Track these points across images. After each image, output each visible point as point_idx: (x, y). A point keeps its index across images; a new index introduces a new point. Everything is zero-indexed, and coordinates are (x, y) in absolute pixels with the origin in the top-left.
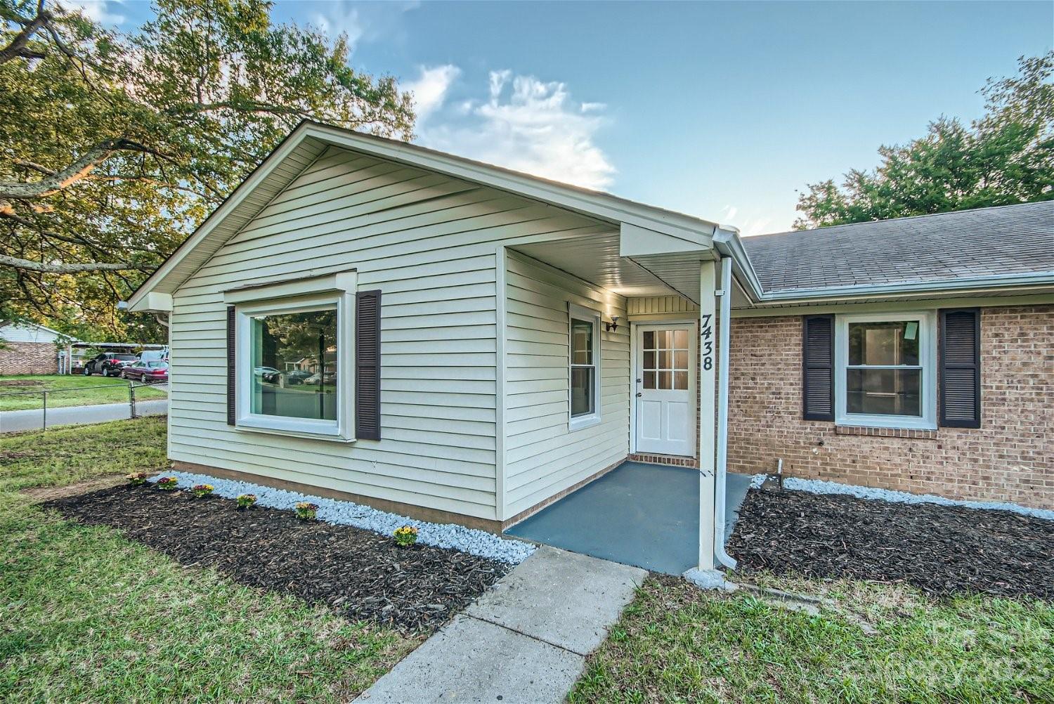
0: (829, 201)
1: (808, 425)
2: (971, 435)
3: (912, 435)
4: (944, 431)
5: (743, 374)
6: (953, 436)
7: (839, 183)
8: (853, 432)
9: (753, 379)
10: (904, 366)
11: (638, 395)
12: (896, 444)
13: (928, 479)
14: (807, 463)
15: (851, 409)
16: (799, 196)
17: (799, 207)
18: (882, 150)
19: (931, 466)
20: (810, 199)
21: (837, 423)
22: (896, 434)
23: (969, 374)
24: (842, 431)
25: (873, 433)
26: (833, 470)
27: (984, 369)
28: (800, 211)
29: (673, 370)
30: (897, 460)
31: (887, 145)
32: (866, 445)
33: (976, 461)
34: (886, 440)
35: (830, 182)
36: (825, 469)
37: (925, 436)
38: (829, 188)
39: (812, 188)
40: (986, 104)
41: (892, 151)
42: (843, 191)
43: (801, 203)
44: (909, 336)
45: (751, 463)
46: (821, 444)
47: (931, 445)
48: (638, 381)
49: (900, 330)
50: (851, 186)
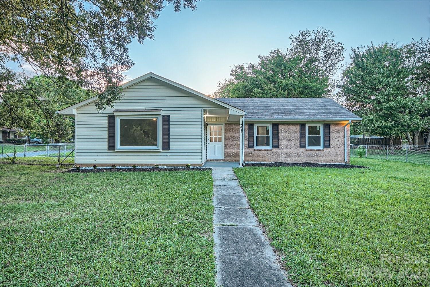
0: (242, 73)
1: (249, 149)
2: (278, 149)
3: (268, 150)
4: (273, 149)
5: (235, 137)
6: (275, 150)
7: (245, 66)
8: (258, 150)
9: (238, 139)
10: (267, 136)
11: (209, 143)
12: (265, 152)
13: (271, 159)
14: (249, 158)
15: (257, 145)
16: (231, 69)
17: (231, 74)
18: (260, 56)
19: (271, 156)
20: (235, 71)
21: (255, 148)
22: (265, 150)
23: (277, 137)
24: (255, 150)
25: (261, 150)
26: (254, 159)
27: (279, 136)
28: (232, 76)
29: (214, 137)
30: (265, 156)
31: (261, 55)
32: (260, 153)
33: (278, 154)
34: (264, 151)
35: (242, 65)
36: (252, 159)
37: (270, 150)
38: (242, 68)
39: (236, 67)
40: (291, 43)
41: (263, 58)
42: (247, 70)
43: (232, 72)
44: (267, 129)
45: (237, 159)
46: (251, 153)
47: (271, 152)
48: (209, 140)
49: (266, 128)
50: (249, 68)
